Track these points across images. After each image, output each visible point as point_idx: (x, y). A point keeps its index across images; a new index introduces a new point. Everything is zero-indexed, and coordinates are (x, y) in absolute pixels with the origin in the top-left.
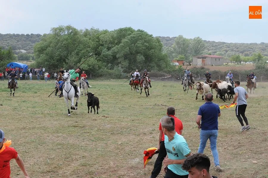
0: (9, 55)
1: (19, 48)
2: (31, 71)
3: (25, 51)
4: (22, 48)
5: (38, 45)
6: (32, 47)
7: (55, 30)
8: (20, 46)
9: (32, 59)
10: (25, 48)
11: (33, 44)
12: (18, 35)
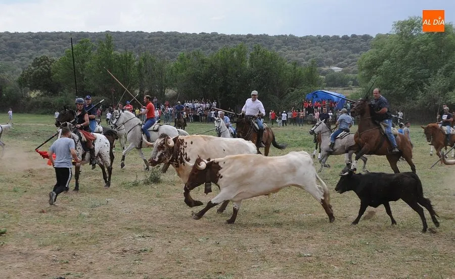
0: (311, 79)
1: (329, 64)
3: (339, 69)
4: (335, 64)
5: (368, 55)
6: (353, 61)
7: (402, 25)
8: (330, 59)
9: (353, 85)
10: (341, 63)
11: (356, 55)
12: (327, 38)
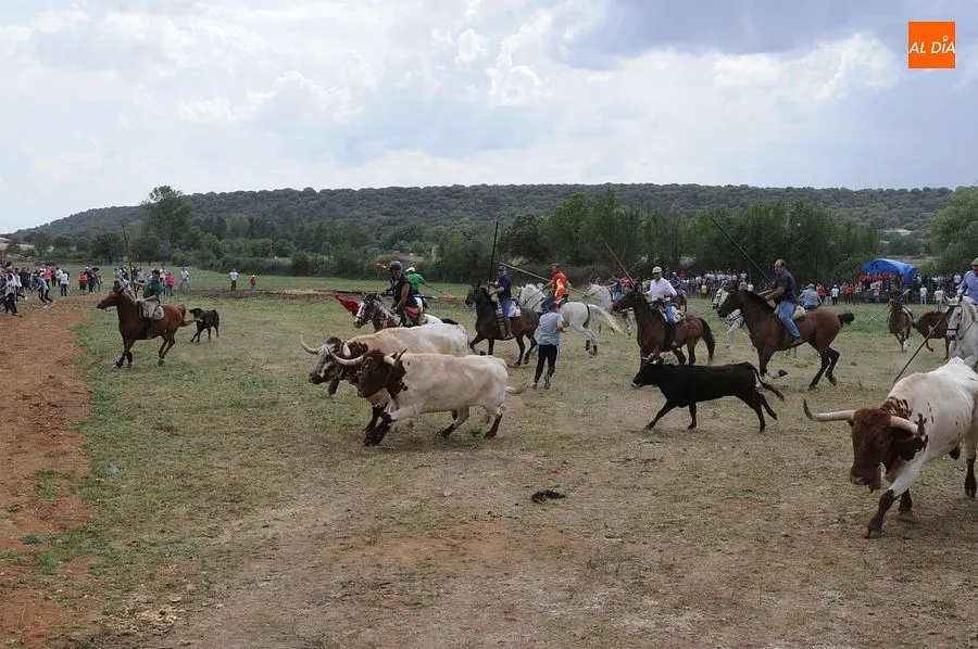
0: (870, 245)
1: (894, 225)
2: (925, 282)
3: (907, 232)
4: (901, 226)
5: (942, 215)
6: (926, 222)
8: (895, 219)
9: (925, 253)
10: (908, 224)
11: (930, 214)
12: (891, 192)
